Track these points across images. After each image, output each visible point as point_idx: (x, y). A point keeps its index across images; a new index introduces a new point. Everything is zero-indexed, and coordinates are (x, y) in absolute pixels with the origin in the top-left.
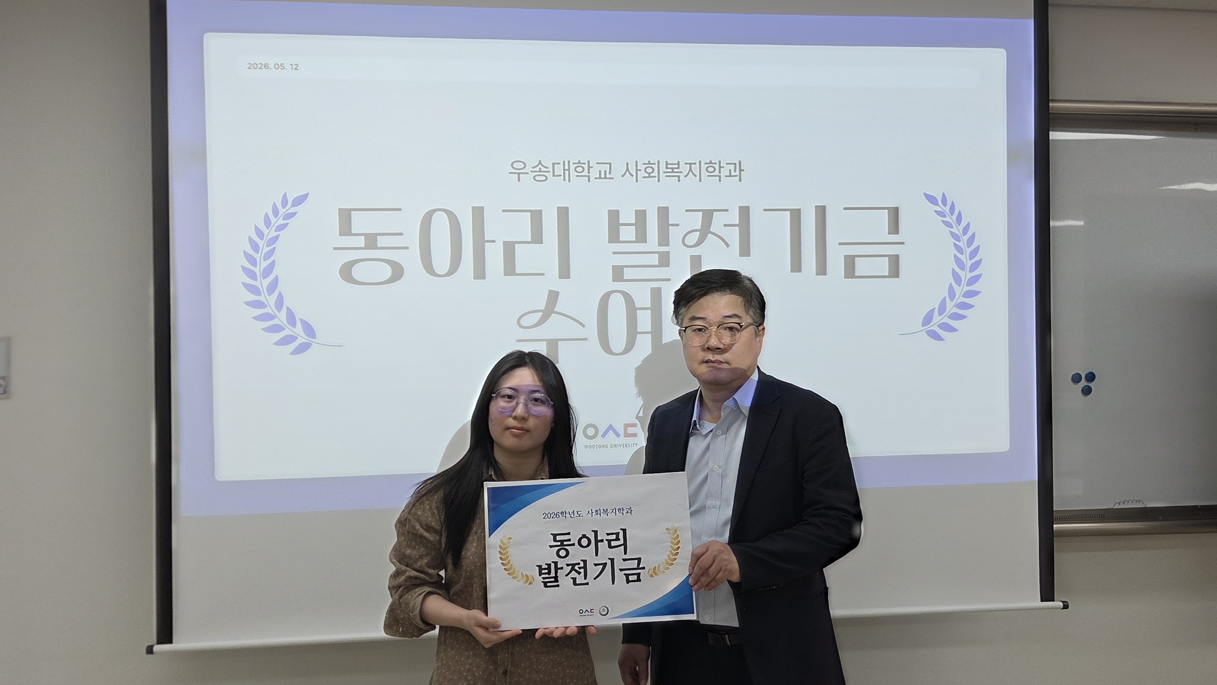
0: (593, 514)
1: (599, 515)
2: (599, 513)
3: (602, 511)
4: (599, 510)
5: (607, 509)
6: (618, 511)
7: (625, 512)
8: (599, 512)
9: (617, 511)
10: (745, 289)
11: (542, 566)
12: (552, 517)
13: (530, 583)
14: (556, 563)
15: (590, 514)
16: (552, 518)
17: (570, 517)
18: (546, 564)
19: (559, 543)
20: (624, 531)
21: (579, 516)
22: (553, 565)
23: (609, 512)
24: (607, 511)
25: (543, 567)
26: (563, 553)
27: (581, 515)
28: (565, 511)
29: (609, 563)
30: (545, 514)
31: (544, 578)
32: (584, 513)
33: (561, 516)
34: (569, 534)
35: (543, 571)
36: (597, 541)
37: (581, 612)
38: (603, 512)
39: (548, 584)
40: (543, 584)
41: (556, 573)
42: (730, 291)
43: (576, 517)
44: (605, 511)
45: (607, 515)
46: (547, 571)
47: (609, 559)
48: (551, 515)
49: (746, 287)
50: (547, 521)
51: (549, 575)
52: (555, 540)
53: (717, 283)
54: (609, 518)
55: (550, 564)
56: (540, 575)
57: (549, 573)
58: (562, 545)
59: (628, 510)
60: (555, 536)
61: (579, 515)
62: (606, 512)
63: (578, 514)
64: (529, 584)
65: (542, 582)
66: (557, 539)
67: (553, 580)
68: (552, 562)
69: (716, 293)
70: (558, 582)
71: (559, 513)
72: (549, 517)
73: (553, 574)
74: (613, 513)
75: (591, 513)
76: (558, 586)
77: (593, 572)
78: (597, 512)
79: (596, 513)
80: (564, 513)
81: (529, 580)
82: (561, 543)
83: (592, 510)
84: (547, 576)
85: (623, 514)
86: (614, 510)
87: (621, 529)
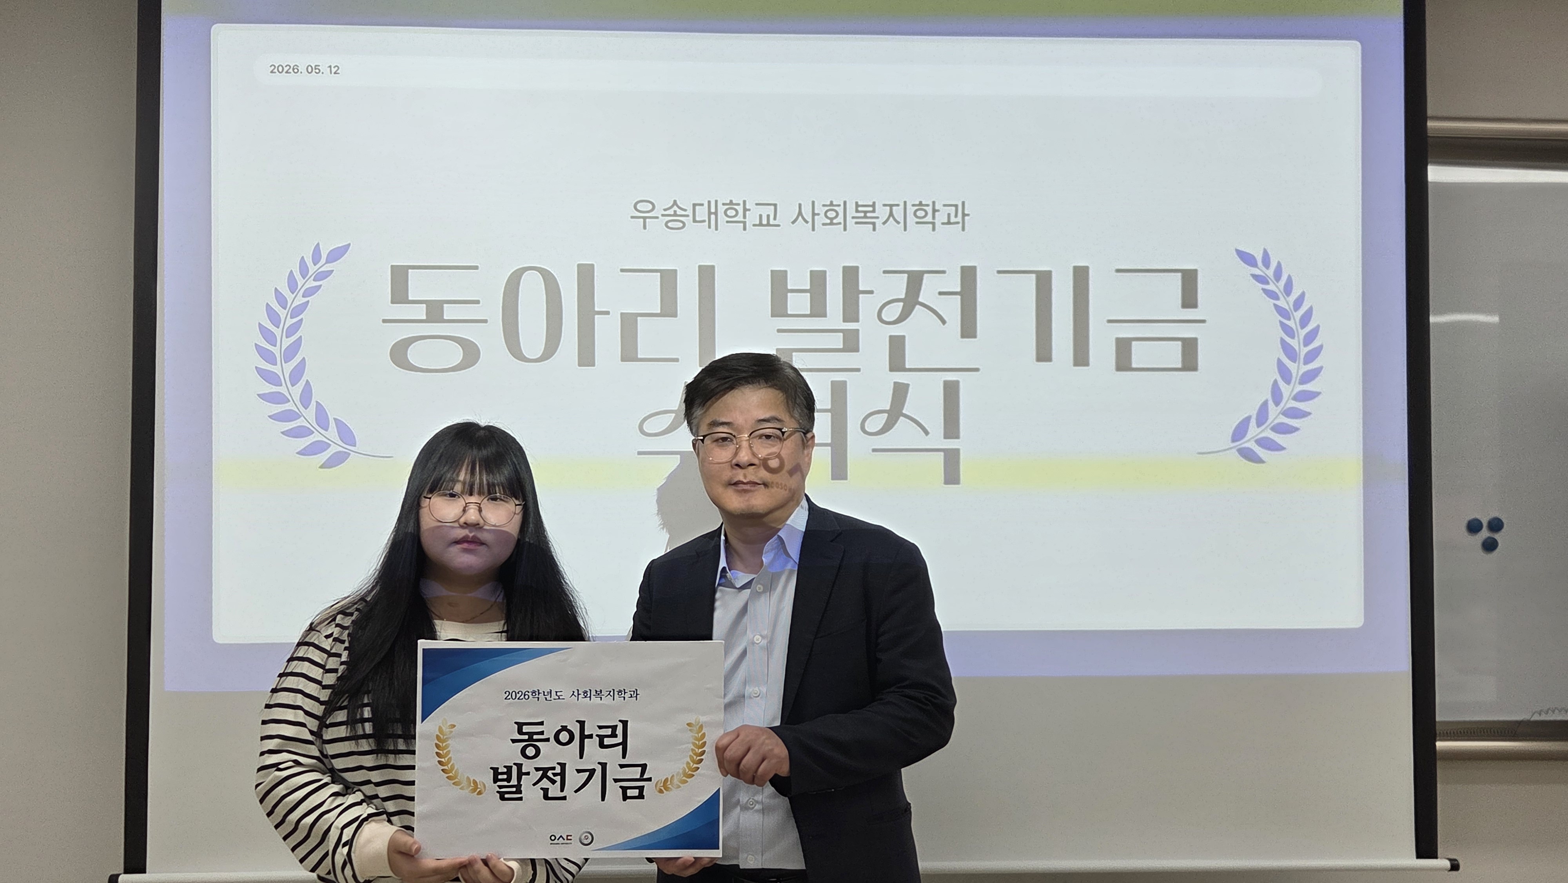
0: (580, 696)
1: (589, 698)
2: (589, 696)
3: (593, 693)
4: (589, 691)
5: (601, 691)
6: (618, 694)
7: (627, 695)
8: (589, 693)
9: (616, 693)
10: (787, 381)
11: (498, 768)
12: (517, 697)
13: (480, 793)
14: (519, 766)
15: (575, 696)
16: (518, 699)
17: (545, 699)
18: (505, 767)
19: (526, 737)
20: (625, 723)
21: (559, 698)
22: (515, 769)
23: (603, 695)
24: (601, 693)
25: (500, 771)
26: (530, 751)
27: (561, 697)
28: (539, 690)
29: (599, 769)
30: (508, 693)
31: (500, 787)
32: (566, 694)
33: (531, 696)
34: (542, 723)
35: (500, 777)
36: (583, 737)
37: (553, 838)
38: (595, 694)
39: (506, 796)
40: (498, 795)
41: (519, 779)
42: (766, 383)
43: (555, 699)
44: (599, 693)
45: (601, 699)
46: (505, 777)
47: (599, 763)
48: (517, 694)
49: (788, 379)
50: (510, 704)
51: (509, 782)
52: (520, 732)
53: (745, 372)
54: (603, 704)
55: (512, 767)
56: (495, 782)
57: (509, 780)
58: (531, 739)
59: (632, 693)
60: (520, 725)
61: (559, 696)
62: (599, 695)
63: (556, 695)
64: (478, 794)
65: (498, 792)
66: (524, 731)
67: (514, 789)
68: (514, 764)
69: (746, 386)
70: (521, 793)
71: (528, 692)
72: (514, 697)
73: (514, 782)
74: (609, 696)
75: (577, 695)
76: (521, 799)
77: (573, 779)
78: (586, 695)
79: (584, 695)
80: (537, 693)
81: (476, 789)
82: (529, 737)
83: (578, 690)
84: (505, 783)
85: (624, 699)
86: (611, 693)
87: (620, 721)
